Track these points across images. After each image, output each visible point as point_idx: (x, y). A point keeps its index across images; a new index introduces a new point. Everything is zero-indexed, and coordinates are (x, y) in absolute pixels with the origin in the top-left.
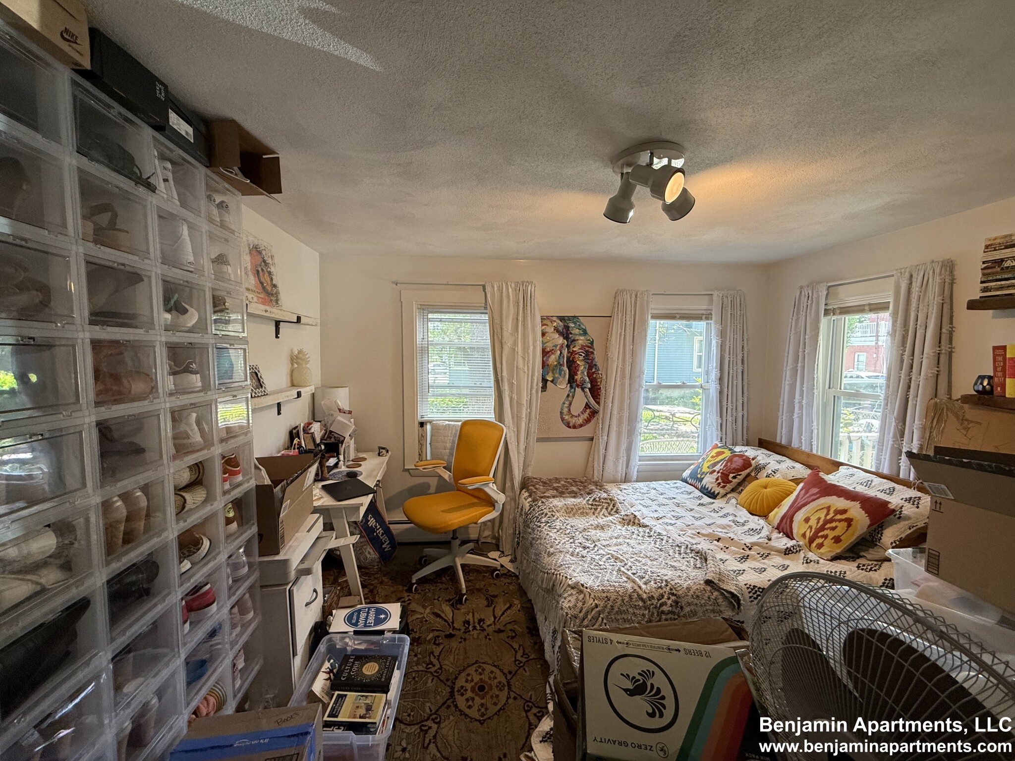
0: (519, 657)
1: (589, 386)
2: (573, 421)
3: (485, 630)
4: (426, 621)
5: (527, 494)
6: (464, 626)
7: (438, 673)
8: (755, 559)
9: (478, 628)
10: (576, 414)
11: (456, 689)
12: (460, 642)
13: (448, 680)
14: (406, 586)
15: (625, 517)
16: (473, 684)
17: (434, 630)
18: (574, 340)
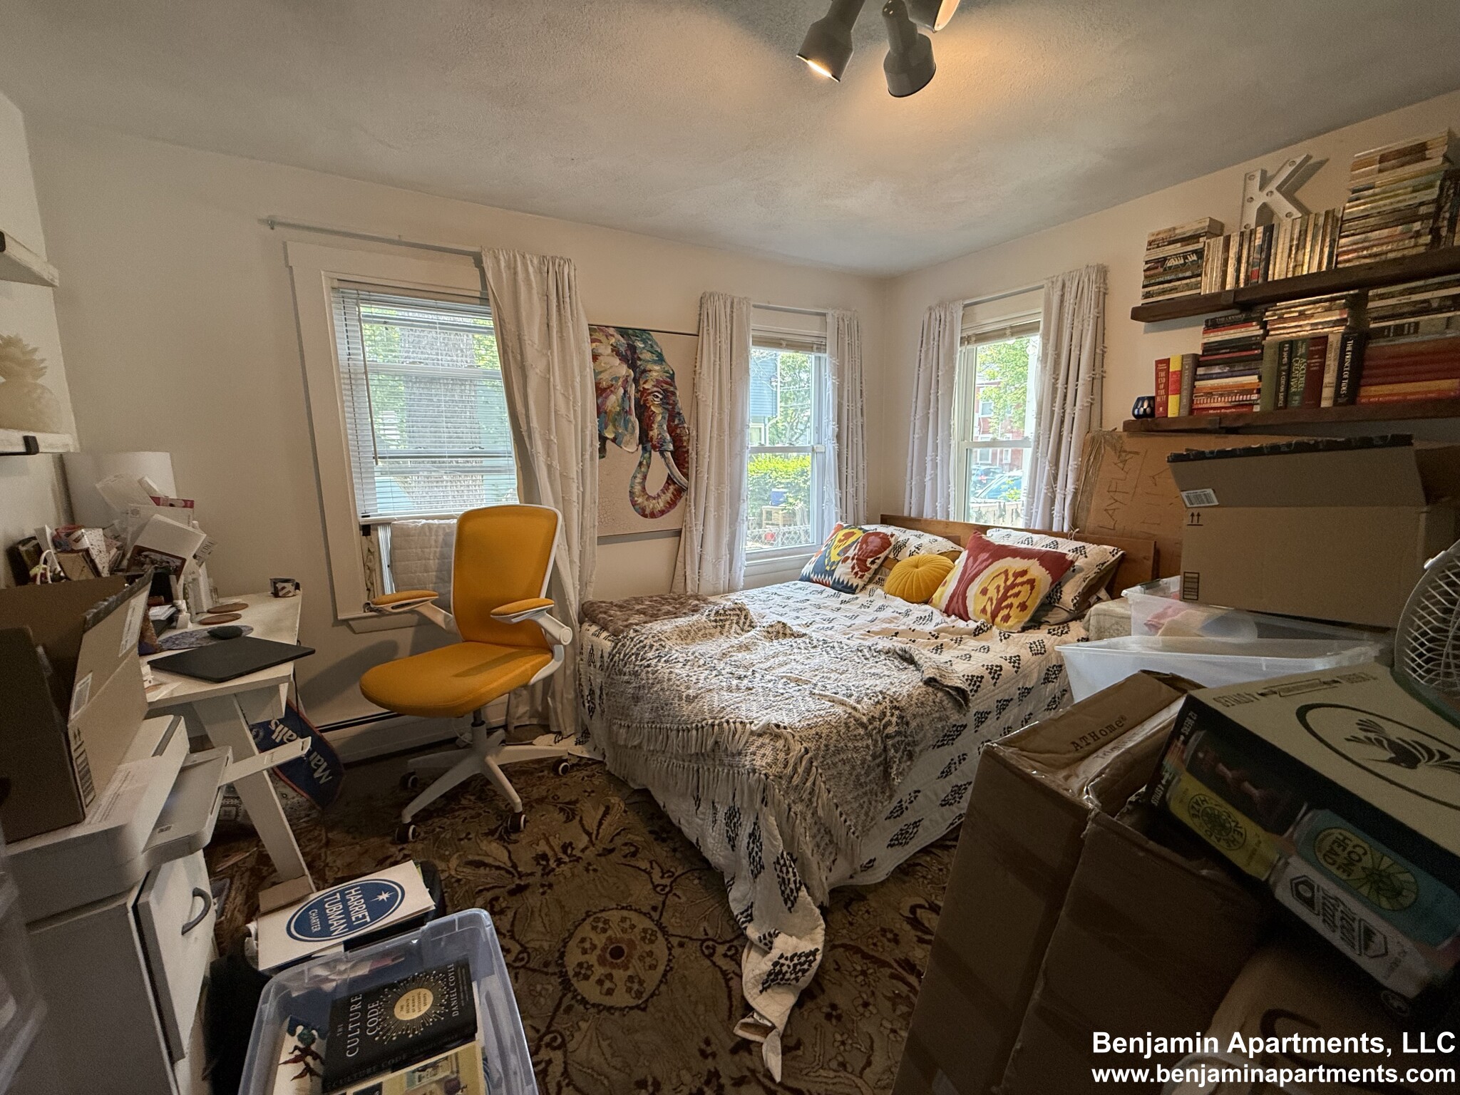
0: (657, 880)
1: (671, 447)
2: (650, 505)
3: (580, 858)
4: (458, 881)
5: (594, 628)
6: (538, 864)
7: (522, 959)
8: (951, 647)
10: (653, 494)
11: (571, 973)
12: (543, 893)
13: (546, 964)
14: (388, 834)
15: (770, 629)
16: (598, 952)
17: (481, 891)
18: (645, 371)
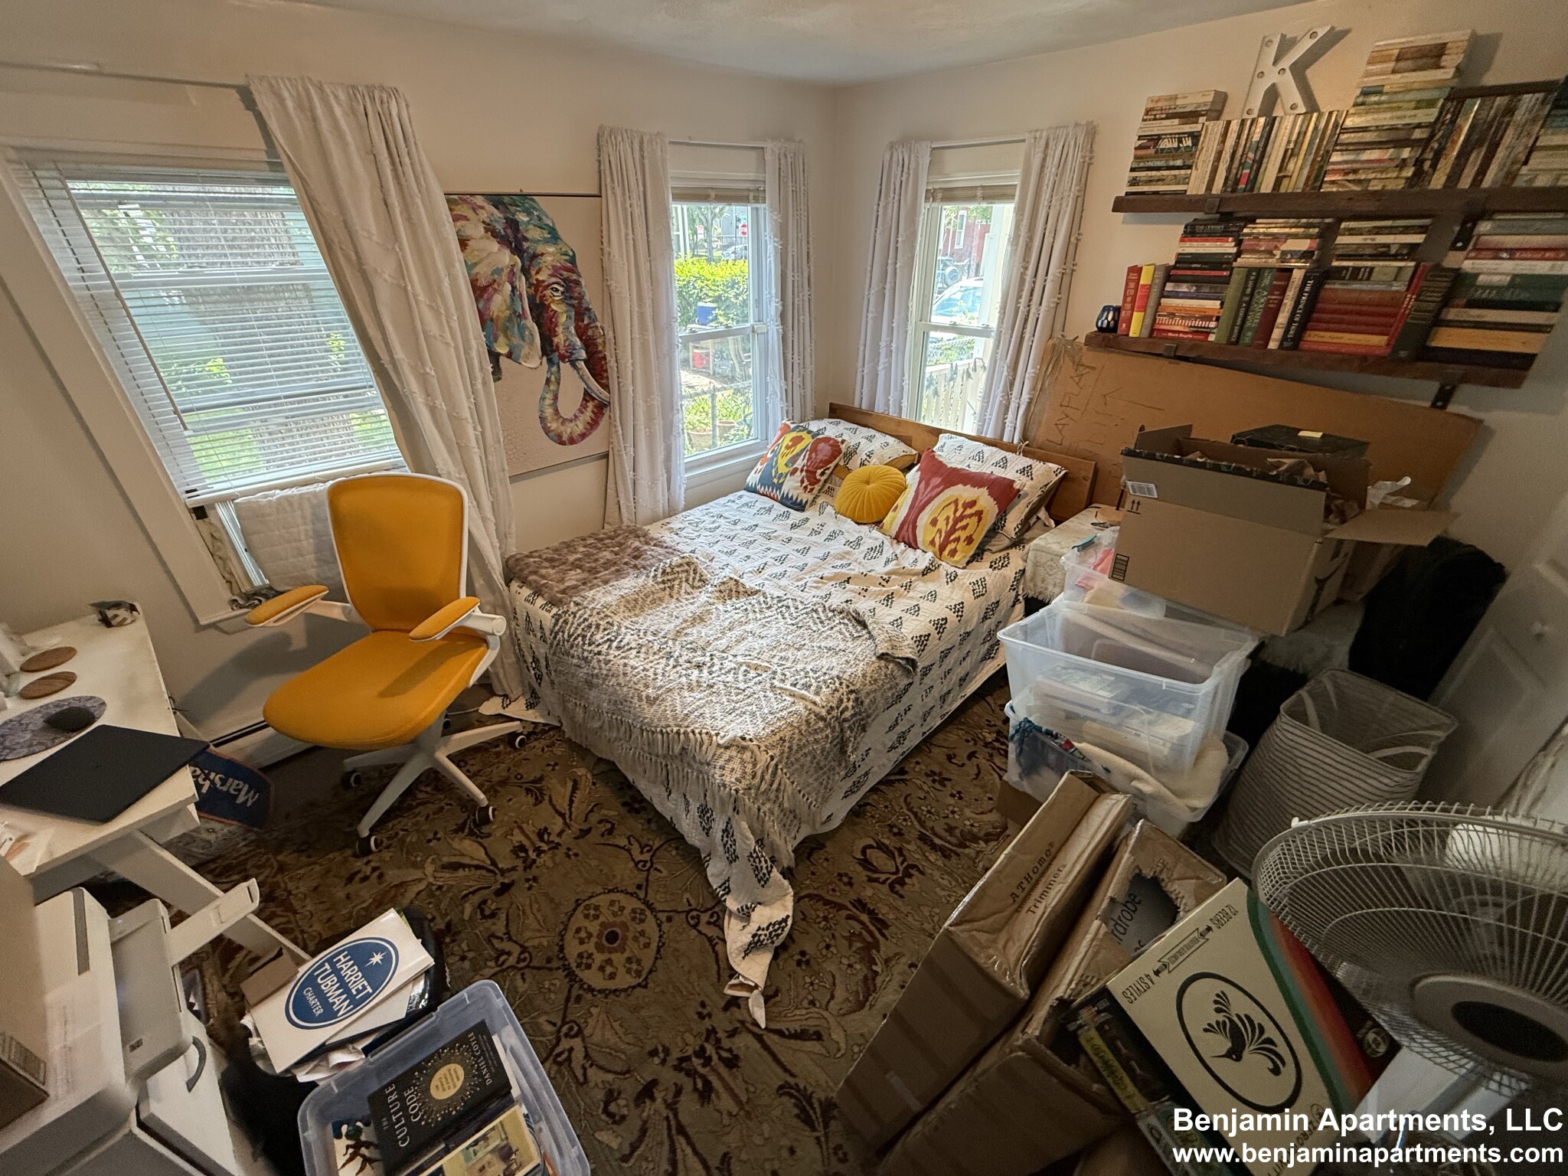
0: (638, 857)
1: (584, 355)
2: (567, 430)
3: (558, 844)
4: (440, 888)
5: (526, 592)
6: (518, 857)
7: (524, 960)
8: (901, 596)
9: (545, 847)
10: (569, 415)
11: (574, 965)
12: (530, 888)
13: (549, 960)
14: (347, 846)
15: (722, 588)
16: (594, 940)
17: (466, 896)
18: (535, 256)
